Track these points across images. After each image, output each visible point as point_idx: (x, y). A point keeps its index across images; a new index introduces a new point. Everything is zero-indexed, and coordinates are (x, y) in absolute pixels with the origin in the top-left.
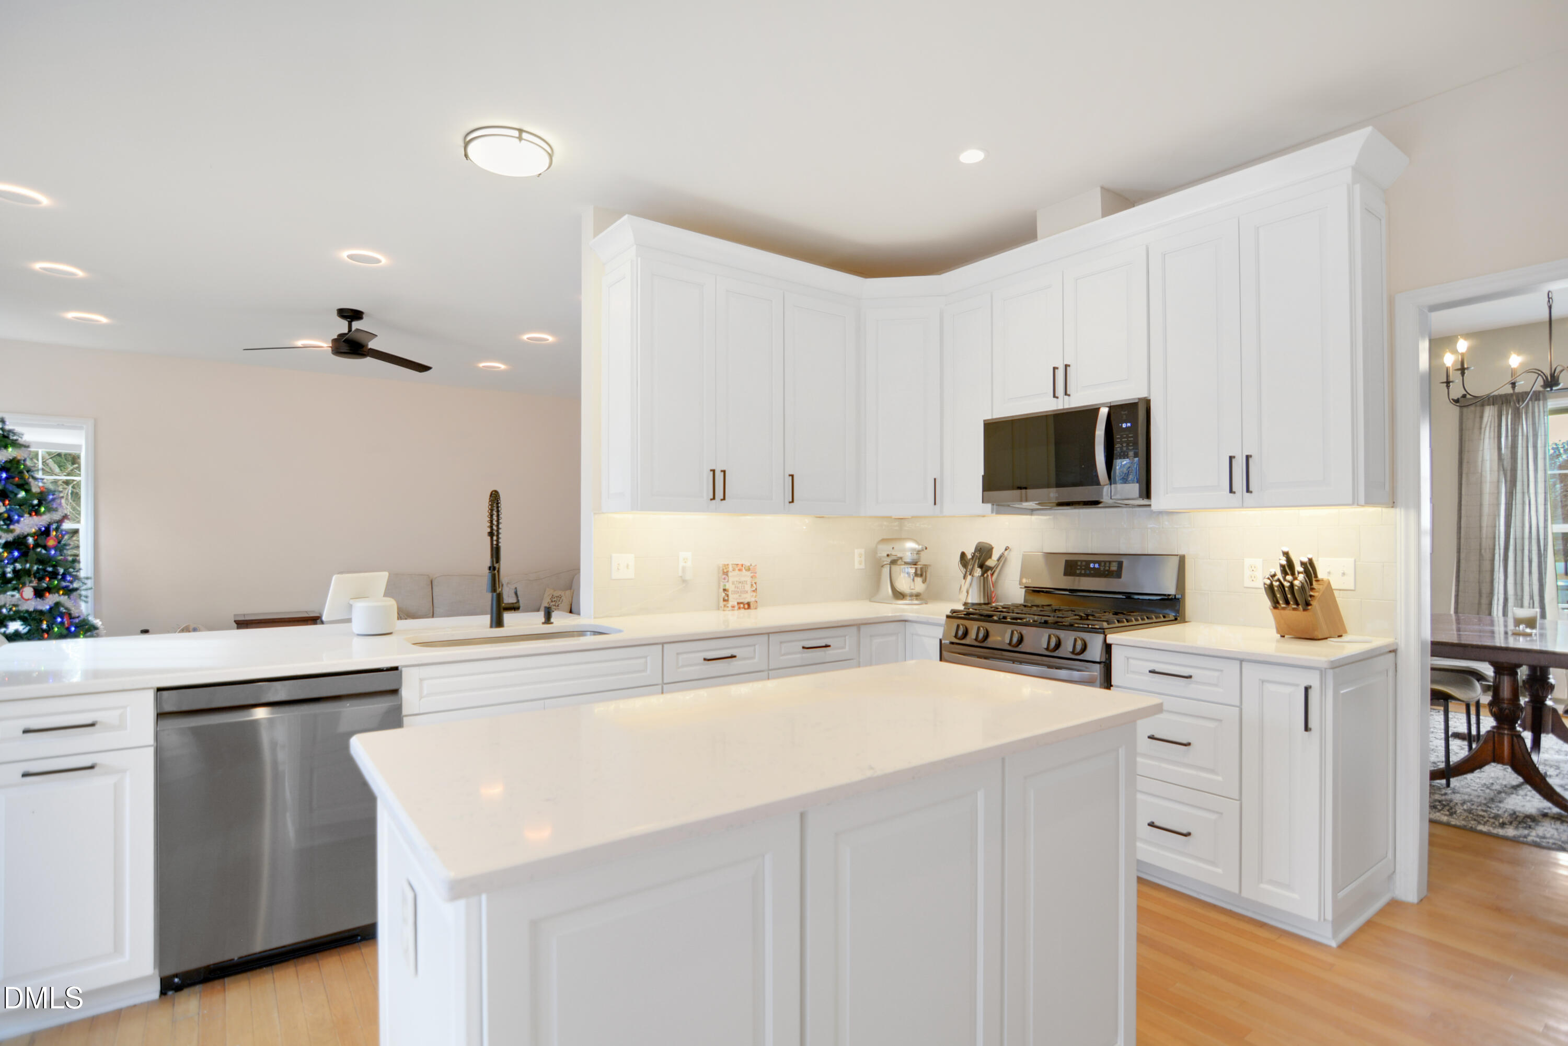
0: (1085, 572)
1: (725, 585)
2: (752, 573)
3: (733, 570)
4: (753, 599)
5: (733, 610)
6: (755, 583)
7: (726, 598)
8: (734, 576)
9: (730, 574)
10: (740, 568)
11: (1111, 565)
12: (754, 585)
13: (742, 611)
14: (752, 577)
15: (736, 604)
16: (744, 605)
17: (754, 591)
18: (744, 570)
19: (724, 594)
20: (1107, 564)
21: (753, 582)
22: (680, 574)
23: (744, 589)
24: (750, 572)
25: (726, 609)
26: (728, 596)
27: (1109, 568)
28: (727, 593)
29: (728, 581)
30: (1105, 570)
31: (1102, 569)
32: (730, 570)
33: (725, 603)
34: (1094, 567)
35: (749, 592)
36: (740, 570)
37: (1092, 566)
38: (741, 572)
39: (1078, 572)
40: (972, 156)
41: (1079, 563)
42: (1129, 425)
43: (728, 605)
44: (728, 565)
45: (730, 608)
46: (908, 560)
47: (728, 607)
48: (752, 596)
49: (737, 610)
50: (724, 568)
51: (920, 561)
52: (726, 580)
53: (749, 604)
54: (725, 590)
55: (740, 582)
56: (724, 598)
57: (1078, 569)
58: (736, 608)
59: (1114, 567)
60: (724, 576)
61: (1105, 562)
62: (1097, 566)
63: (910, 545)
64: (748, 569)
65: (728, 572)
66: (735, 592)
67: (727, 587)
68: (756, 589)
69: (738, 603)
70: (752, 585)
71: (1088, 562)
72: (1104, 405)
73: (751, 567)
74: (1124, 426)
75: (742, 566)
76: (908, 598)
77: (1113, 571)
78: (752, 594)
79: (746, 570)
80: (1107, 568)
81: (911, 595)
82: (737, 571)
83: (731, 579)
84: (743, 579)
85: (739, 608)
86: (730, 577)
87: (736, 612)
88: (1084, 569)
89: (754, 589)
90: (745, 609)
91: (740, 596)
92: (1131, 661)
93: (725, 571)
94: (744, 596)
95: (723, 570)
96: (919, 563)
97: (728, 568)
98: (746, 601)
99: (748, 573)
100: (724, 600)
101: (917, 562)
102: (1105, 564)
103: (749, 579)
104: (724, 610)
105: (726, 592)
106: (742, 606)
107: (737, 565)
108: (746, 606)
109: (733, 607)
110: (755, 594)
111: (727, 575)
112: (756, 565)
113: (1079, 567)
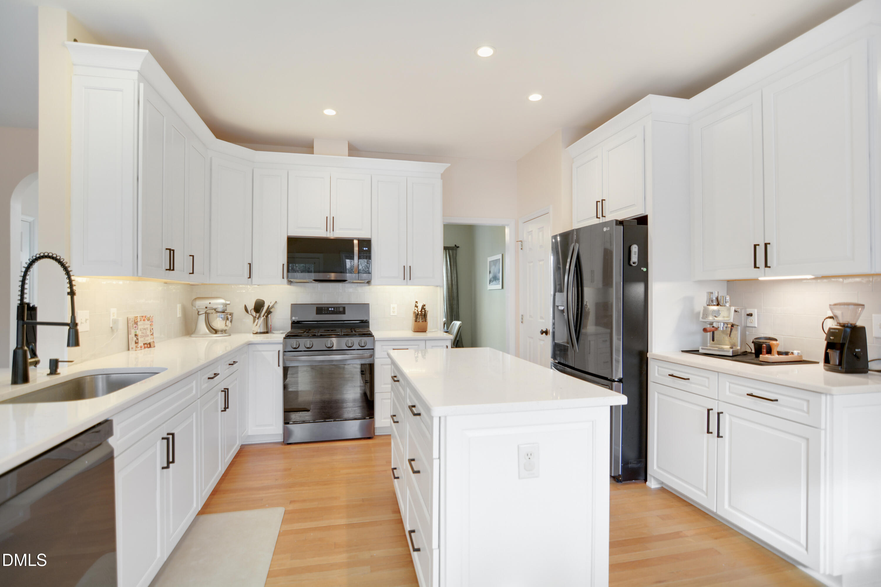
0: (327, 312)
1: (136, 332)
2: (150, 322)
3: (140, 321)
4: (152, 341)
5: (141, 349)
6: (152, 329)
7: (137, 341)
8: (141, 325)
9: (139, 323)
10: (145, 318)
11: (340, 309)
12: (152, 330)
13: (147, 349)
14: (150, 325)
15: (143, 344)
16: (147, 345)
17: (152, 334)
18: (146, 321)
19: (136, 339)
20: (338, 308)
21: (151, 328)
22: (111, 326)
23: (147, 334)
24: (150, 321)
25: (137, 349)
26: (138, 340)
27: (339, 309)
28: (138, 337)
29: (137, 329)
30: (337, 311)
31: (336, 310)
32: (139, 321)
33: (136, 345)
34: (331, 310)
35: (149, 335)
36: (144, 320)
37: (330, 309)
38: (144, 322)
39: (323, 312)
40: (330, 112)
41: (324, 308)
42: (367, 249)
43: (138, 346)
44: (137, 317)
45: (139, 348)
46: (220, 310)
47: (138, 347)
48: (151, 338)
49: (144, 349)
50: (135, 319)
51: (226, 310)
52: (137, 328)
53: (150, 344)
54: (136, 335)
55: (144, 329)
56: (135, 341)
57: (324, 311)
58: (143, 347)
59: (341, 310)
60: (135, 325)
61: (337, 307)
62: (332, 309)
63: (222, 301)
64: (149, 320)
65: (137, 322)
66: (142, 337)
67: (137, 333)
68: (153, 333)
69: (144, 344)
70: (151, 330)
71: (328, 308)
72: (356, 239)
73: (150, 318)
74: (365, 249)
75: (145, 317)
76: (220, 332)
77: (341, 311)
78: (151, 337)
79: (147, 320)
80: (338, 310)
81: (222, 331)
82: (142, 321)
83: (139, 327)
84: (146, 327)
85: (145, 348)
86: (139, 326)
87: (143, 351)
88: (326, 311)
89: (152, 333)
90: (148, 348)
91: (144, 339)
92: (384, 347)
93: (136, 321)
94: (147, 338)
95: (135, 320)
96: (226, 312)
97: (138, 319)
98: (148, 342)
99: (149, 322)
100: (136, 343)
101: (225, 311)
102: (337, 308)
103: (149, 326)
104: (136, 350)
105: (136, 337)
106: (146, 346)
107: (143, 316)
108: (149, 346)
109: (141, 347)
110: (152, 337)
111: (137, 324)
112: (153, 316)
113: (324, 310)
